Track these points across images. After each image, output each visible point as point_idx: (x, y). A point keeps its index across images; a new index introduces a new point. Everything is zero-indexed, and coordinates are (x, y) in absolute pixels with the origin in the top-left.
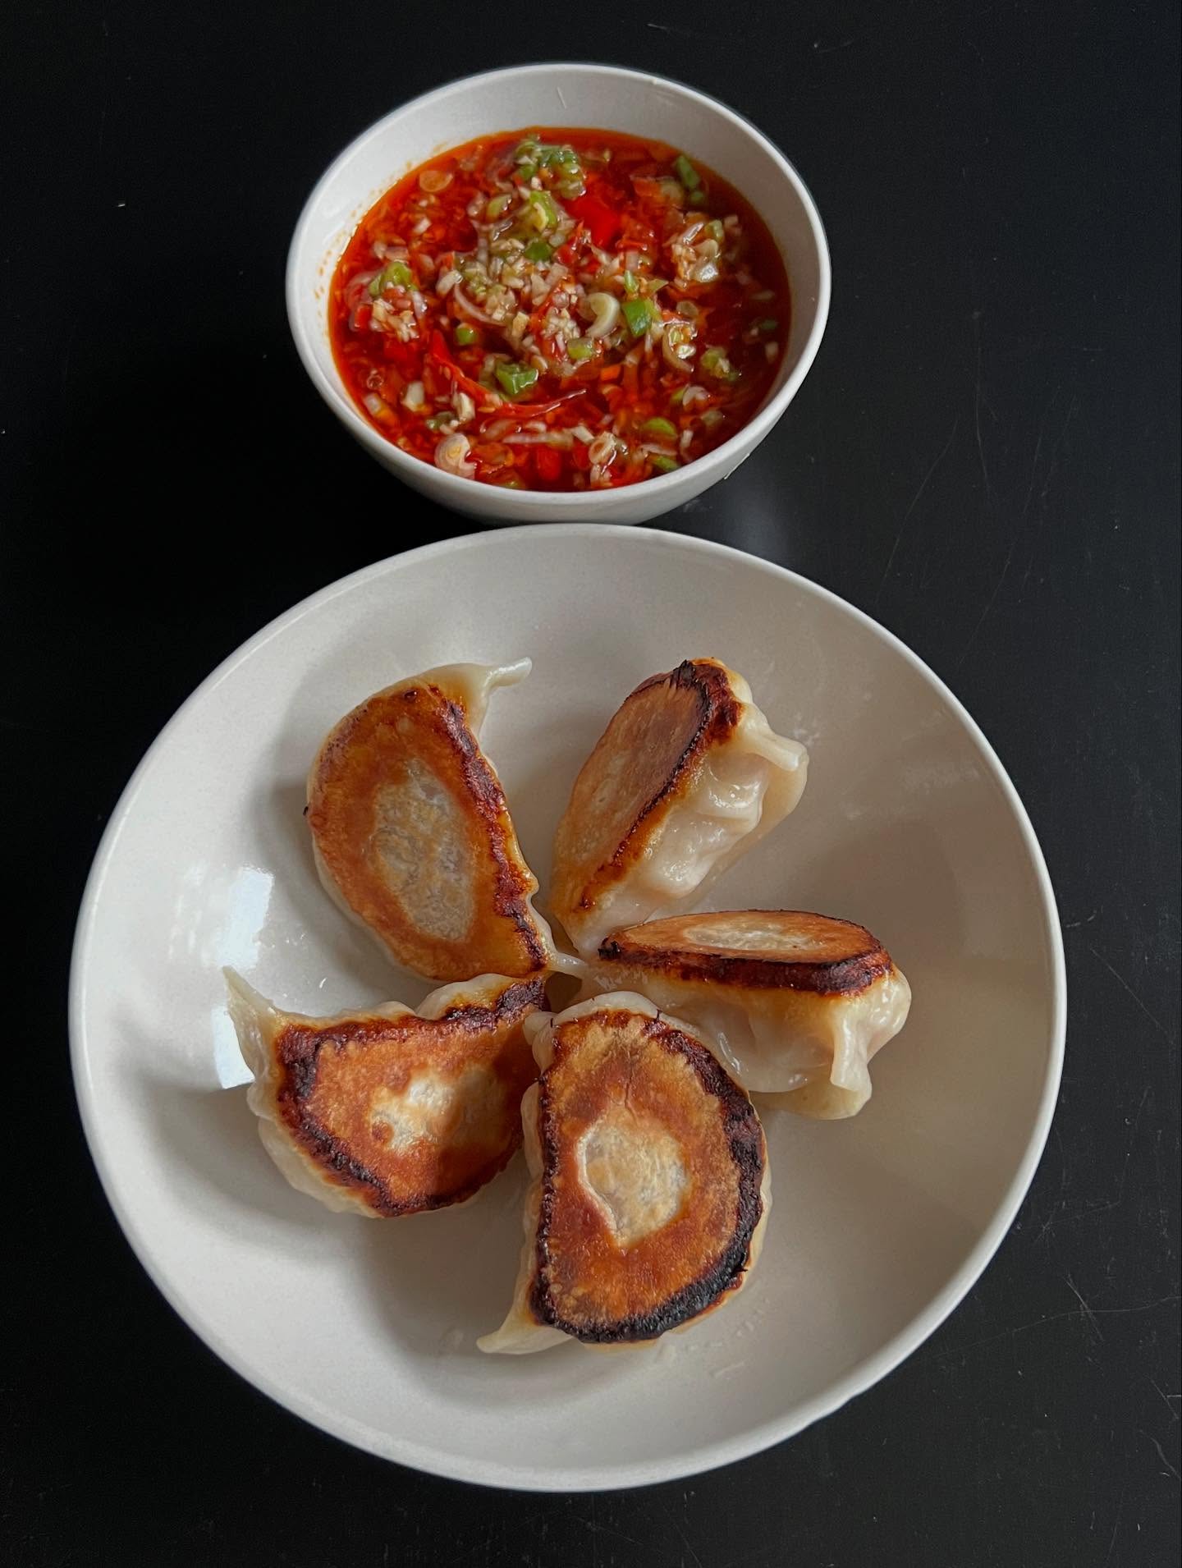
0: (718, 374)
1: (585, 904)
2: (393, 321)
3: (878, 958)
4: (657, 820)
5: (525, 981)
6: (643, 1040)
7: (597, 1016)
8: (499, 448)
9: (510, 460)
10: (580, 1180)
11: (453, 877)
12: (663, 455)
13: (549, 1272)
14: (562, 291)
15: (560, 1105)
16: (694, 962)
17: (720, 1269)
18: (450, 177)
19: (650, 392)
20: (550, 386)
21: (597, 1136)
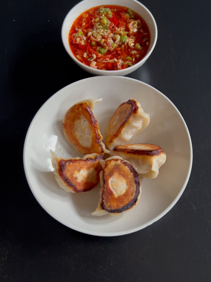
0: (138, 48)
1: (111, 141)
2: (80, 42)
3: (161, 150)
4: (124, 127)
5: (100, 154)
6: (120, 163)
7: (113, 159)
8: (101, 63)
9: (103, 65)
10: (109, 186)
11: (88, 136)
12: (130, 63)
13: (104, 201)
14: (110, 35)
15: (106, 174)
16: (129, 151)
17: (133, 201)
18: (88, 15)
19: (127, 52)
20: (109, 52)
21: (112, 179)
